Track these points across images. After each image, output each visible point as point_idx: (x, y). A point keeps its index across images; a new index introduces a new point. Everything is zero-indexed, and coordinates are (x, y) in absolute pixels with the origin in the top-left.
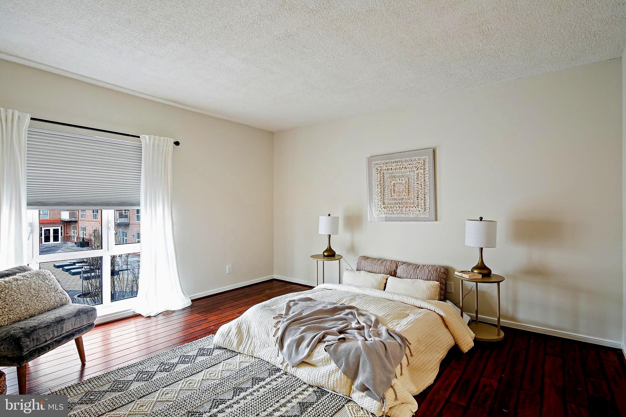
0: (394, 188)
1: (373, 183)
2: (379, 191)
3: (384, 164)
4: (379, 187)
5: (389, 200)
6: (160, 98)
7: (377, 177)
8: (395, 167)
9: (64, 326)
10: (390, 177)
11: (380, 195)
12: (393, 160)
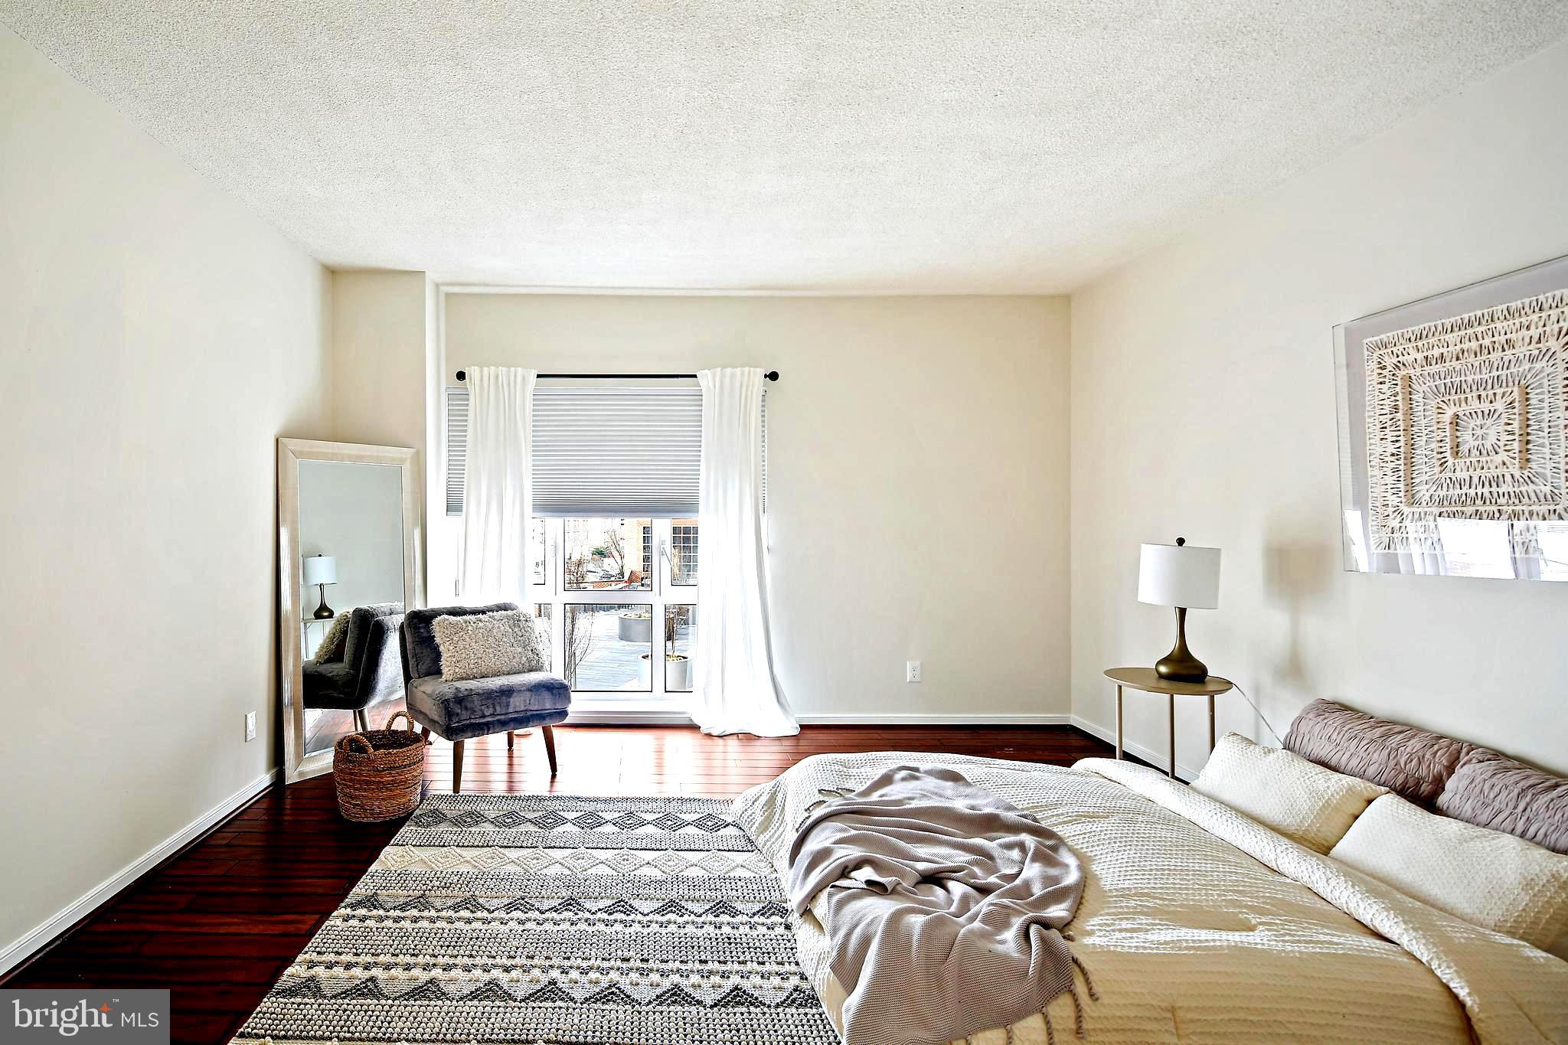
0: (1458, 434)
1: (1368, 420)
2: (1391, 449)
3: (1413, 339)
4: (1390, 434)
5: (1434, 488)
6: (734, 289)
7: (1382, 396)
8: (1458, 348)
9: (512, 700)
10: (1437, 392)
11: (1393, 465)
12: (1453, 320)
